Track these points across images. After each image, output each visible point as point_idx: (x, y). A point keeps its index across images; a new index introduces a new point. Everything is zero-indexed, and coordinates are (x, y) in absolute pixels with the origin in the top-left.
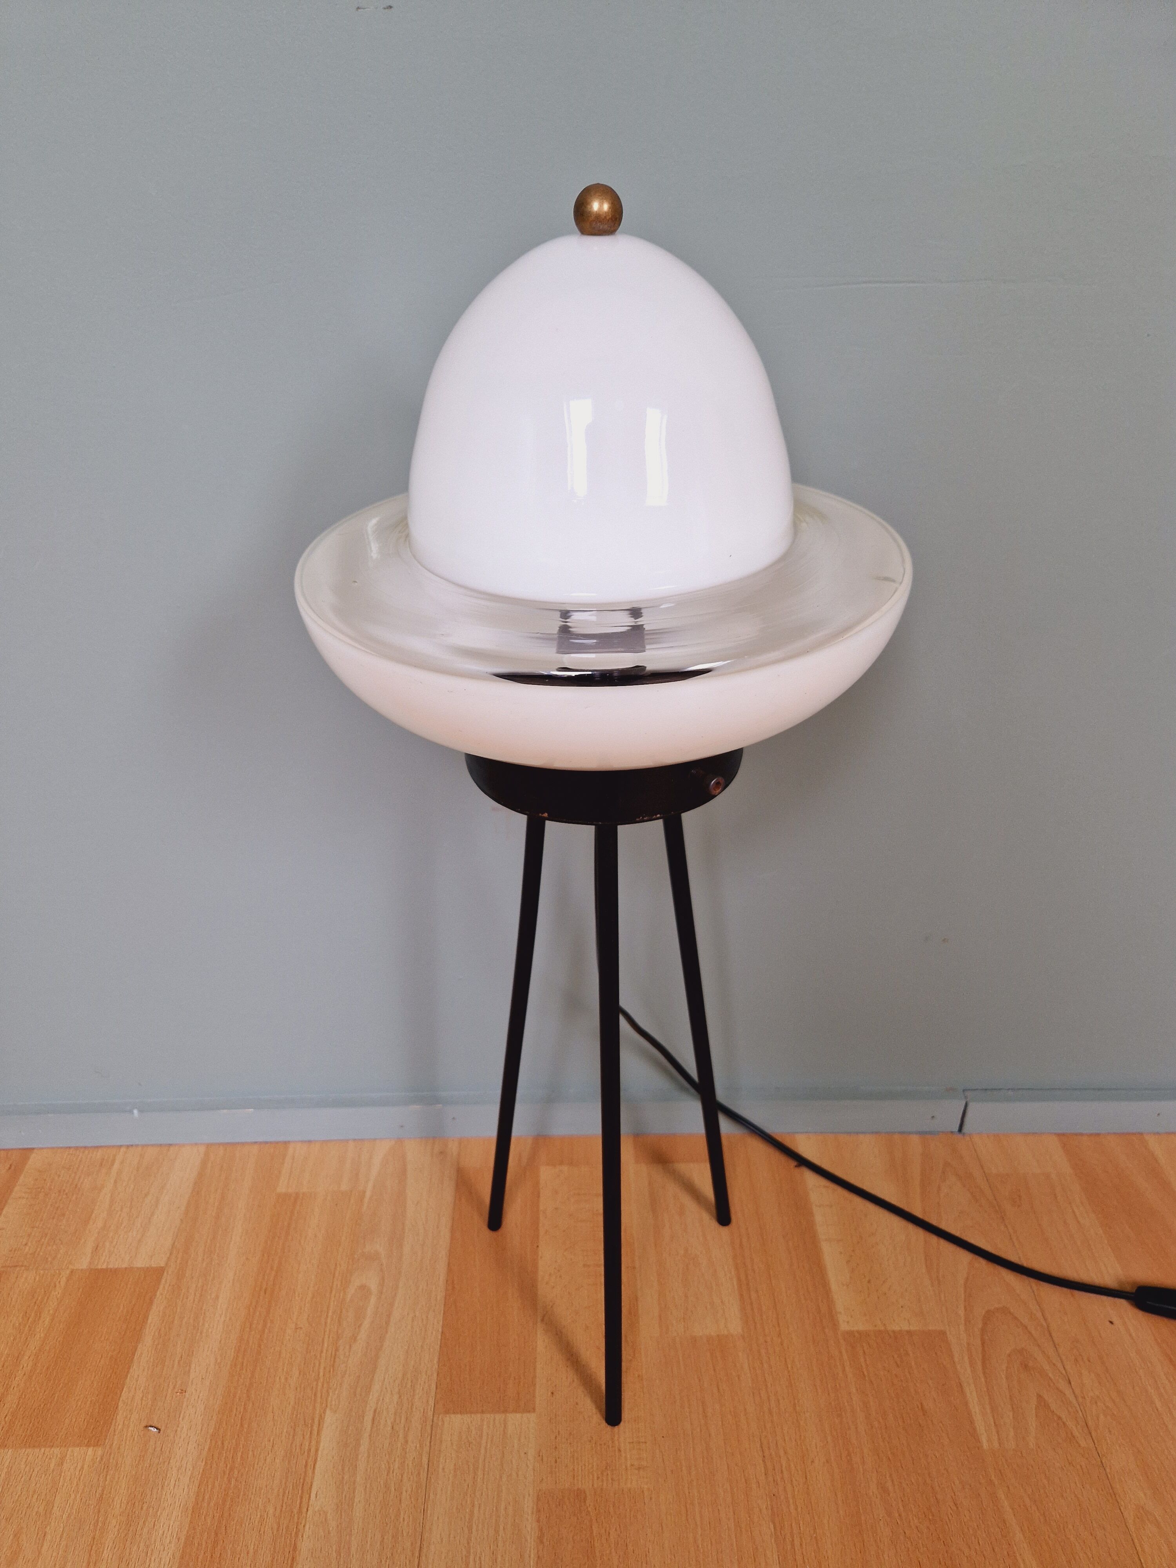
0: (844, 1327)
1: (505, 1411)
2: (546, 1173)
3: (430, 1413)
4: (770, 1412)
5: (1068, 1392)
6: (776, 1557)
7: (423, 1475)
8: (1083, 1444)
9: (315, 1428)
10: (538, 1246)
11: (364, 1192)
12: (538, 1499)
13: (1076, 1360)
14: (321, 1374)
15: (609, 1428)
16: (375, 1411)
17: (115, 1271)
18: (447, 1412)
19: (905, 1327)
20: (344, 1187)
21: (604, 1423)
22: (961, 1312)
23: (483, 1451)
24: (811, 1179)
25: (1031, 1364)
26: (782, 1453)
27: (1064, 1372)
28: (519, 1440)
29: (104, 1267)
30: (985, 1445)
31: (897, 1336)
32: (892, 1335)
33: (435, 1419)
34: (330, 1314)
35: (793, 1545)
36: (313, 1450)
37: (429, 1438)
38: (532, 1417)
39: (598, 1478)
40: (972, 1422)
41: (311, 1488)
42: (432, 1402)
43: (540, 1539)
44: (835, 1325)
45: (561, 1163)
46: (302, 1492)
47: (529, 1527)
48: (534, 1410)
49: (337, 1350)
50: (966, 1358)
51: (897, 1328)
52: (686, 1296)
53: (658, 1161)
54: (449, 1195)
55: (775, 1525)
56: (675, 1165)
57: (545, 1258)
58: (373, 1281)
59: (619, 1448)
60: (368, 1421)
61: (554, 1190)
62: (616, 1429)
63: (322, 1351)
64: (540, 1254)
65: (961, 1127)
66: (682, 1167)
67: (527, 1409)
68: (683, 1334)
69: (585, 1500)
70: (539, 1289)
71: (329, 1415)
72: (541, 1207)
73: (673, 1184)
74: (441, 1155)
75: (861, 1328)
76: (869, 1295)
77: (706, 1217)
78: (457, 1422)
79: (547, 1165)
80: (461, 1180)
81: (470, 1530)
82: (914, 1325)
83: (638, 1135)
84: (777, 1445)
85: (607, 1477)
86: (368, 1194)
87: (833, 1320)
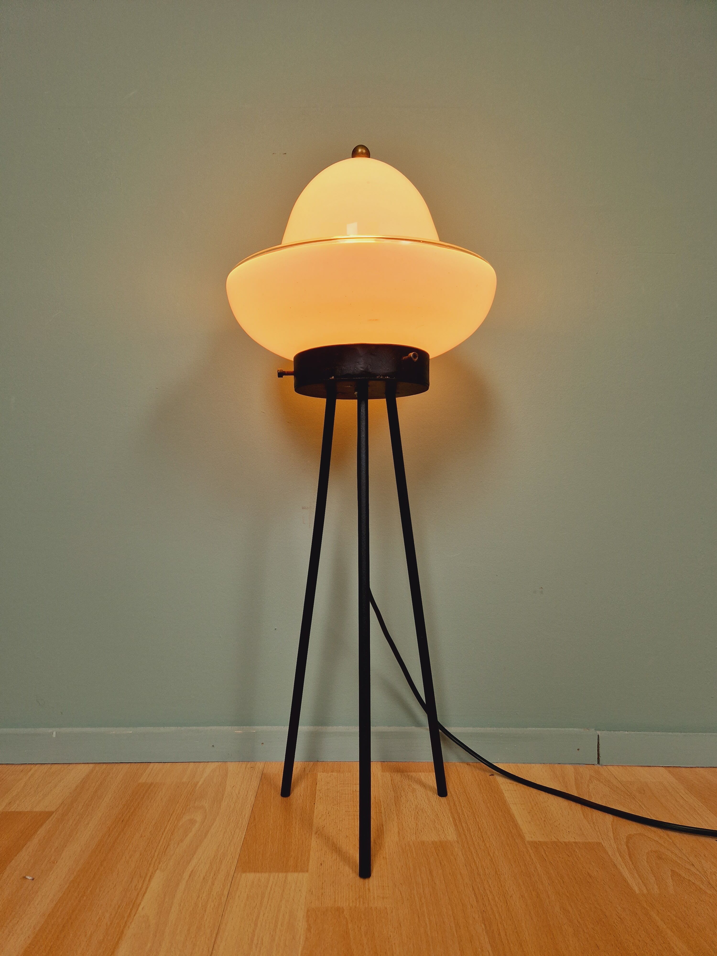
0: (528, 838)
1: (287, 872)
2: (321, 776)
3: (232, 873)
4: (479, 874)
5: (693, 869)
6: (487, 940)
7: (224, 899)
8: (709, 892)
9: (147, 879)
10: (314, 804)
11: (198, 782)
12: (308, 911)
13: (696, 856)
14: (156, 855)
15: (362, 881)
16: (192, 871)
17: (20, 813)
18: (244, 872)
19: (573, 840)
20: (184, 781)
21: (358, 878)
22: (611, 834)
23: (269, 889)
24: (500, 780)
25: (664, 857)
26: (488, 892)
27: (688, 861)
28: (296, 884)
29: (13, 810)
30: (637, 891)
31: (567, 844)
32: (563, 844)
33: (235, 875)
34: (166, 830)
35: (499, 934)
36: (144, 888)
37: (230, 882)
38: (306, 875)
39: (353, 901)
40: (626, 882)
41: (139, 905)
42: (233, 868)
43: (309, 929)
44: (522, 838)
45: (332, 772)
46: (133, 907)
47: (301, 925)
48: (307, 871)
49: (169, 845)
50: (617, 854)
51: (567, 840)
52: (417, 824)
53: (398, 772)
54: (255, 783)
55: (485, 925)
56: (409, 773)
57: (320, 808)
58: (199, 818)
59: (369, 889)
60: (186, 875)
61: (327, 782)
62: (367, 880)
63: (158, 845)
64: (316, 807)
65: (598, 759)
66: (414, 774)
67: (302, 871)
68: (415, 840)
69: (343, 912)
70: (315, 821)
71: (158, 873)
72: (317, 788)
73: (408, 781)
74: (252, 768)
75: (541, 840)
76: (545, 827)
77: (430, 794)
78: (251, 876)
79: (322, 772)
80: (264, 778)
81: (256, 925)
82: (578, 840)
83: (384, 762)
84: (484, 889)
85: (360, 901)
86: (200, 783)
87: (521, 836)
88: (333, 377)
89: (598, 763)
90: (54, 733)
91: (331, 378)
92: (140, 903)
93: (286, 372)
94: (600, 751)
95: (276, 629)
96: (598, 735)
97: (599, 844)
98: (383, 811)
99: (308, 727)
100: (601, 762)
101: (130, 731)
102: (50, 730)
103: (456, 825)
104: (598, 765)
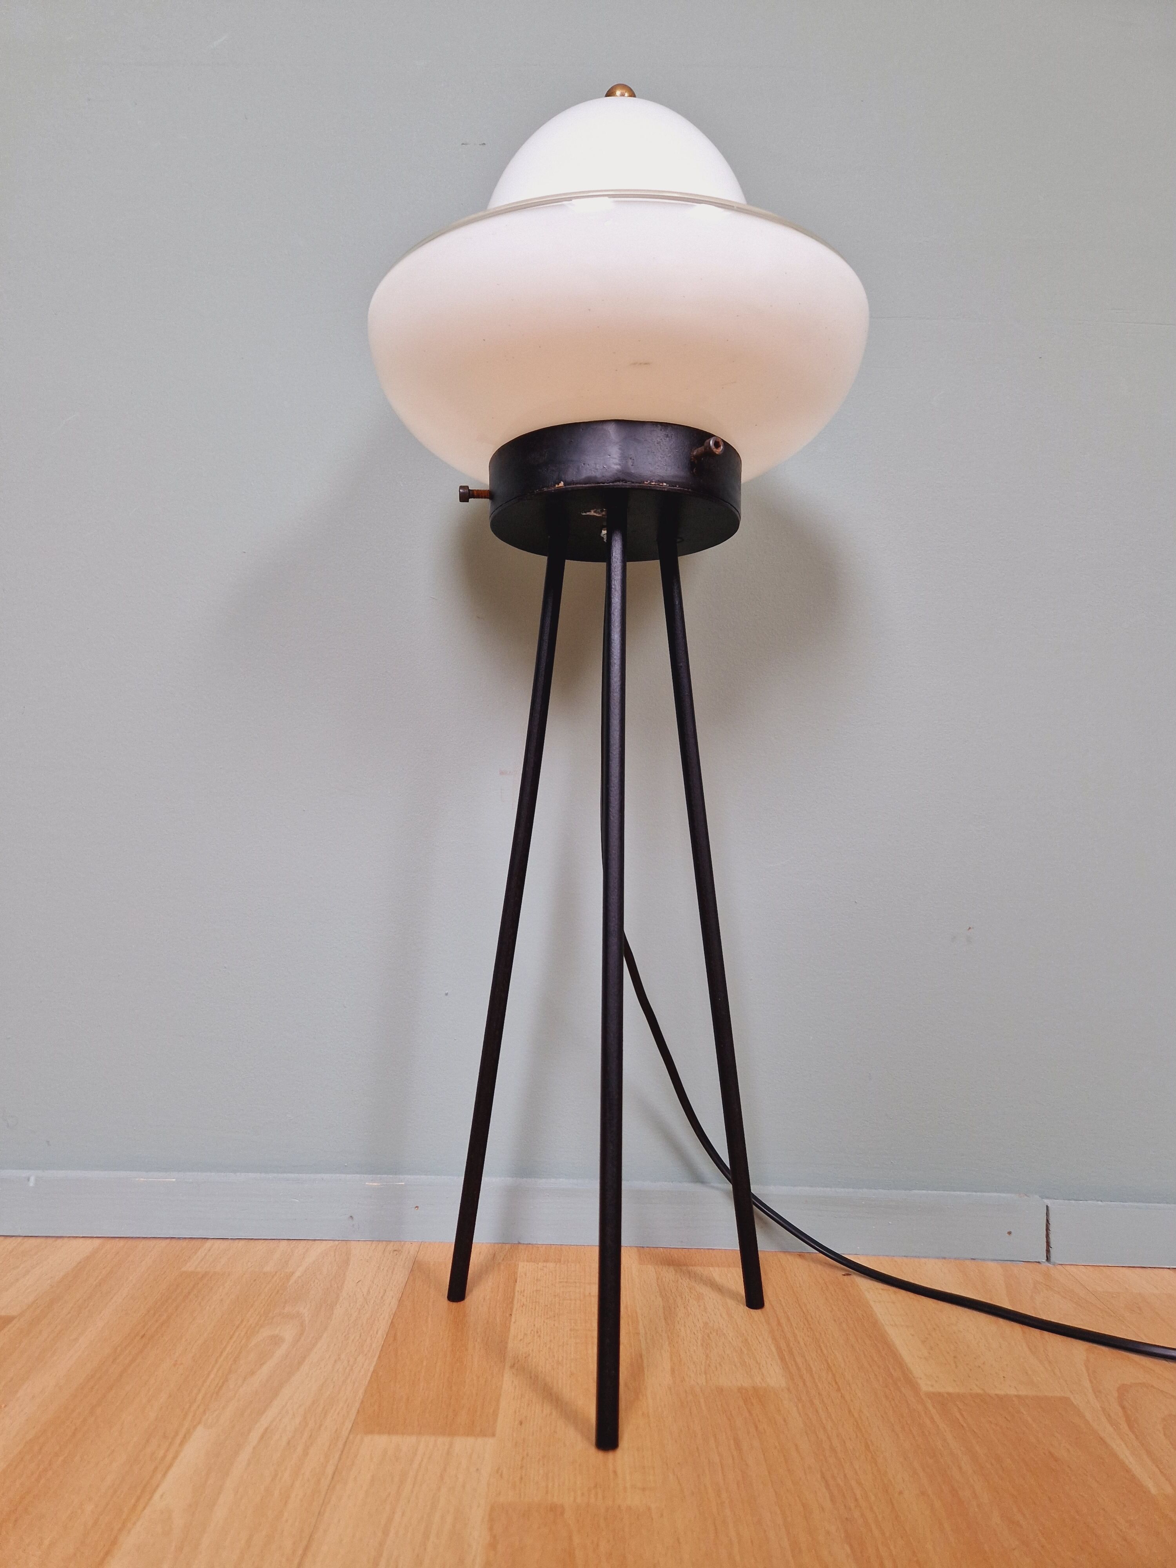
0: (925, 1386)
1: (453, 1435)
2: (524, 1267)
3: (345, 1433)
4: (833, 1450)
7: (324, 1484)
9: (178, 1441)
10: (511, 1315)
11: (293, 1273)
12: (492, 1510)
14: (199, 1399)
15: (600, 1455)
16: (267, 1429)
18: (369, 1431)
19: (1012, 1392)
20: (267, 1269)
21: (593, 1449)
22: (1087, 1384)
23: (415, 1466)
24: (865, 1283)
26: (853, 1483)
28: (470, 1459)
30: (1153, 1490)
31: (1002, 1399)
32: (995, 1398)
33: (351, 1437)
34: (225, 1354)
37: (339, 1452)
38: (491, 1442)
39: (583, 1494)
40: (1128, 1471)
41: (156, 1488)
42: (348, 1425)
43: (493, 1545)
44: (914, 1387)
45: (546, 1261)
46: (143, 1492)
47: (477, 1534)
48: (493, 1435)
49: (226, 1381)
50: (1103, 1419)
51: (1001, 1393)
52: (707, 1356)
53: (669, 1265)
54: (400, 1276)
55: (851, 1547)
56: (690, 1268)
57: (520, 1323)
58: (288, 1333)
59: (615, 1472)
60: (254, 1437)
61: (536, 1278)
62: (610, 1455)
63: (204, 1381)
64: (513, 1320)
65: (1048, 1251)
66: (699, 1269)
67: (483, 1434)
68: (704, 1384)
69: (562, 1513)
70: (510, 1345)
71: (200, 1431)
72: (517, 1288)
73: (688, 1280)
74: (395, 1253)
75: (950, 1390)
76: (956, 1367)
77: (731, 1303)
78: (382, 1441)
79: (527, 1261)
80: (418, 1269)
81: (386, 1533)
82: (1023, 1392)
83: (643, 1247)
84: (845, 1476)
85: (597, 1494)
86: (298, 1274)
87: (910, 1382)
88: (562, 483)
89: (1048, 1259)
90: (32, 1179)
91: (558, 485)
92: (158, 1486)
93: (475, 492)
94: (1051, 1236)
95: (447, 994)
96: (1047, 1206)
97: (1065, 1401)
98: (642, 1331)
99: (503, 1178)
100: (1052, 1259)
101: (172, 1178)
102: (24, 1173)
103: (782, 1359)
104: (1047, 1263)
